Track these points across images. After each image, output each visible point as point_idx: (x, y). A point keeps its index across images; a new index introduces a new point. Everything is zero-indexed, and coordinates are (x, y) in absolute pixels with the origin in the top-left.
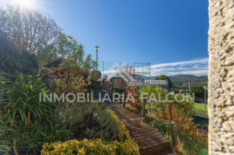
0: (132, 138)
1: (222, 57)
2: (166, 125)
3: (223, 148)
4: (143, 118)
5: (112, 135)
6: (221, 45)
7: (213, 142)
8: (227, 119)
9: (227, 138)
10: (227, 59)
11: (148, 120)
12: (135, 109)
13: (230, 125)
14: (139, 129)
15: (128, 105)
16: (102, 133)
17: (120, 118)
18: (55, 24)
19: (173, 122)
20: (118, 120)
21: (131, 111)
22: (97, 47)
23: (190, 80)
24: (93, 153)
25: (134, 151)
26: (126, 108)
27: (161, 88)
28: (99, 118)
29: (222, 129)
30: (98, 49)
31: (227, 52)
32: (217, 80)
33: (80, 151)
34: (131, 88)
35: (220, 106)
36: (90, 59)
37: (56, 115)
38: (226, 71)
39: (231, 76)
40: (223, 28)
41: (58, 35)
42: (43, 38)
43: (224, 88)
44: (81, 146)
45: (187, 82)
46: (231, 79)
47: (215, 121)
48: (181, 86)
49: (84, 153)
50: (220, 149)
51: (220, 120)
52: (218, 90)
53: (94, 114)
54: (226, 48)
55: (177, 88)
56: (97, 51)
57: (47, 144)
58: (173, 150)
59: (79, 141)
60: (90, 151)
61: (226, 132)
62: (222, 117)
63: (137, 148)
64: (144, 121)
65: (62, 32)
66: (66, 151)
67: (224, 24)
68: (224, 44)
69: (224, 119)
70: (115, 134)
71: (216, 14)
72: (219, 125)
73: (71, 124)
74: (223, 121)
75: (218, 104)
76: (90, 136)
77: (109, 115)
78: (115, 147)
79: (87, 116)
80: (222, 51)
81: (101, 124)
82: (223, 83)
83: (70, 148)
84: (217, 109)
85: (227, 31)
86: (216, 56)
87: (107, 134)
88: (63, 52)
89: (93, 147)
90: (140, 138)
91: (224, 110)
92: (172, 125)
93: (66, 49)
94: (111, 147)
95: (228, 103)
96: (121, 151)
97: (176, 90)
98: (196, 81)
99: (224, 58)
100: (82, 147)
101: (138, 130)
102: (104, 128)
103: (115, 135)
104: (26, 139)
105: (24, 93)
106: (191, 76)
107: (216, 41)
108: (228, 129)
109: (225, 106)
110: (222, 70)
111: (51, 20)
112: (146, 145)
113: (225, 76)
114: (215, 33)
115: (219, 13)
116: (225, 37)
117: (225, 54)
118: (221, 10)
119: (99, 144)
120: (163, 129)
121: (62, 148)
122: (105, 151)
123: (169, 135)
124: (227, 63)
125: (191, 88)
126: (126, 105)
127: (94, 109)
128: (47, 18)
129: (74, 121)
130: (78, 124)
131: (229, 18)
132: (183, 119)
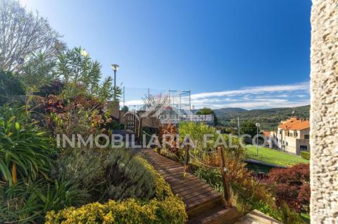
0: (175, 195)
1: (323, 97)
2: (215, 173)
3: (324, 169)
4: (186, 167)
5: (147, 192)
6: (322, 87)
7: (315, 166)
8: (327, 146)
9: (327, 161)
10: (327, 99)
11: (192, 169)
12: (174, 154)
13: (329, 151)
14: (182, 181)
15: (164, 151)
16: (134, 190)
17: (155, 169)
18: (47, 26)
19: (225, 169)
20: (154, 172)
21: (169, 158)
22: (115, 66)
23: (239, 114)
24: (125, 218)
25: (179, 210)
26: (162, 155)
27: (207, 126)
28: (127, 169)
29: (323, 155)
30: (117, 69)
31: (327, 93)
32: (318, 115)
33: (106, 218)
34: (169, 127)
35: (321, 137)
36: (109, 84)
37: (61, 169)
38: (326, 108)
39: (330, 112)
40: (324, 74)
41: (53, 44)
42: (25, 47)
43: (325, 121)
44: (106, 212)
45: (236, 117)
46: (330, 115)
47: (317, 149)
48: (229, 123)
49: (112, 219)
50: (321, 171)
51: (321, 148)
52: (319, 123)
53: (120, 165)
54: (327, 90)
55: (223, 125)
56: (115, 71)
57: (52, 212)
58: (226, 204)
59: (102, 204)
60: (121, 217)
61: (326, 156)
62: (322, 145)
63: (182, 207)
64: (187, 171)
65: (59, 39)
66: (85, 220)
67: (324, 71)
68: (325, 87)
69: (324, 146)
70: (151, 190)
71: (318, 62)
72: (320, 152)
73: (86, 181)
74: (324, 147)
75: (319, 135)
76: (116, 196)
77: (141, 166)
78: (155, 208)
79: (108, 167)
80: (323, 92)
81: (132, 178)
82: (324, 118)
83: (91, 216)
84: (319, 138)
85: (327, 77)
86: (318, 96)
87: (140, 191)
88: (66, 72)
89: (125, 211)
90: (185, 193)
91: (324, 139)
92: (225, 173)
93: (71, 67)
94: (149, 208)
95: (328, 133)
96: (162, 212)
97: (223, 128)
98: (246, 117)
99: (325, 98)
100: (108, 212)
101: (182, 184)
102: (136, 183)
103: (151, 193)
104: (14, 210)
105: (6, 137)
106: (240, 110)
107: (318, 83)
108: (328, 154)
109: (326, 136)
110: (323, 108)
111: (42, 18)
112: (192, 202)
113: (326, 112)
114: (317, 77)
115: (320, 62)
116: (326, 81)
117: (325, 95)
118: (322, 60)
119: (132, 205)
120: (212, 179)
121: (80, 215)
122: (141, 214)
123: (219, 186)
124: (327, 102)
125: (241, 126)
126: (162, 151)
127: (119, 158)
128: (35, 15)
129: (92, 176)
130: (96, 180)
131: (328, 67)
132: (235, 166)
